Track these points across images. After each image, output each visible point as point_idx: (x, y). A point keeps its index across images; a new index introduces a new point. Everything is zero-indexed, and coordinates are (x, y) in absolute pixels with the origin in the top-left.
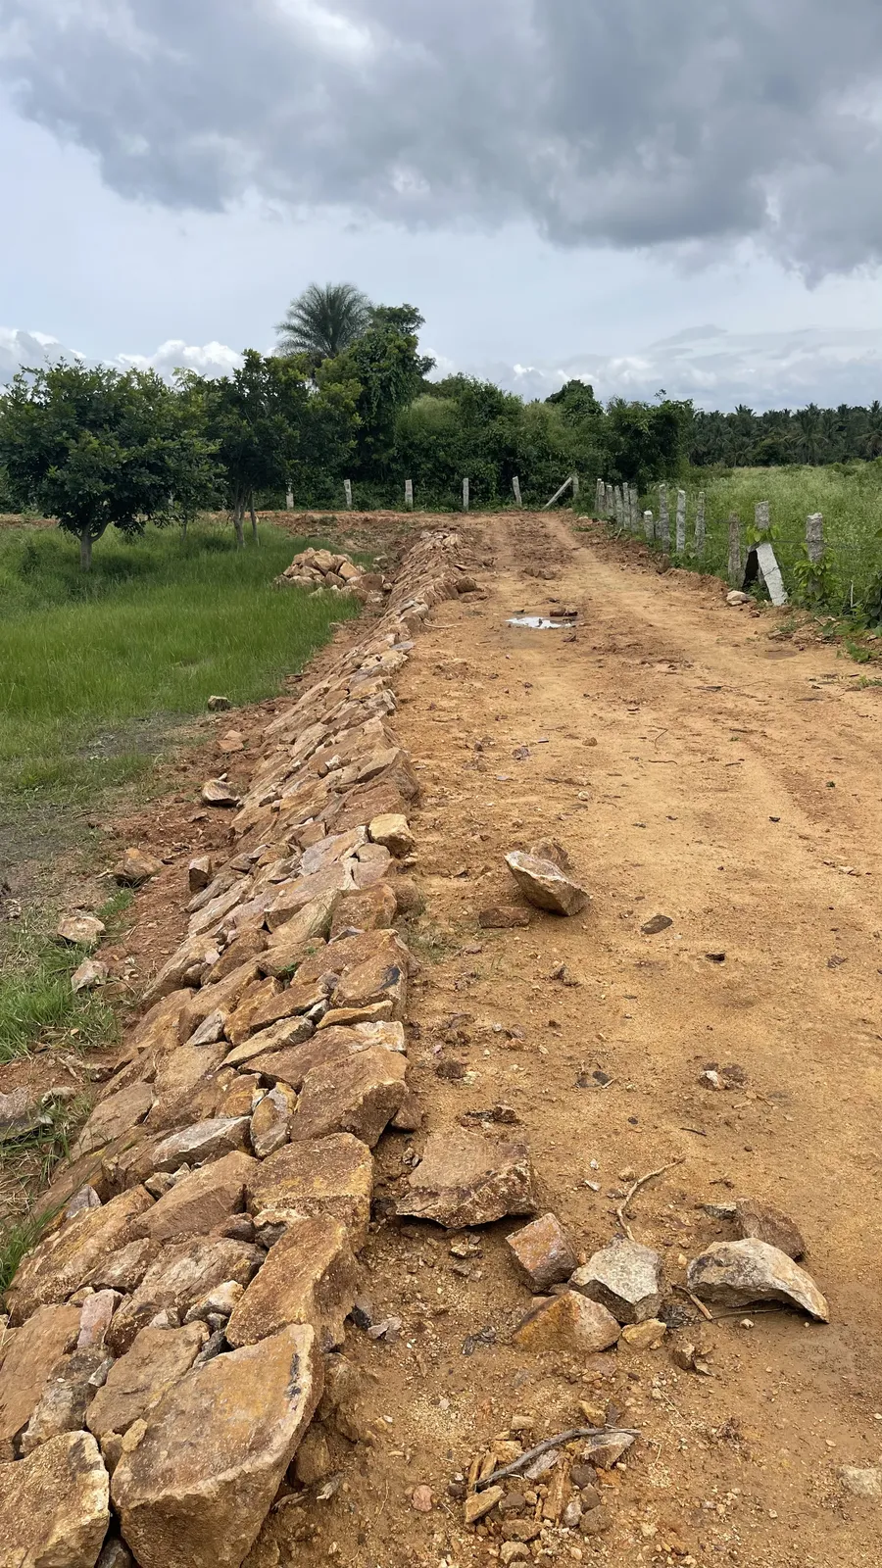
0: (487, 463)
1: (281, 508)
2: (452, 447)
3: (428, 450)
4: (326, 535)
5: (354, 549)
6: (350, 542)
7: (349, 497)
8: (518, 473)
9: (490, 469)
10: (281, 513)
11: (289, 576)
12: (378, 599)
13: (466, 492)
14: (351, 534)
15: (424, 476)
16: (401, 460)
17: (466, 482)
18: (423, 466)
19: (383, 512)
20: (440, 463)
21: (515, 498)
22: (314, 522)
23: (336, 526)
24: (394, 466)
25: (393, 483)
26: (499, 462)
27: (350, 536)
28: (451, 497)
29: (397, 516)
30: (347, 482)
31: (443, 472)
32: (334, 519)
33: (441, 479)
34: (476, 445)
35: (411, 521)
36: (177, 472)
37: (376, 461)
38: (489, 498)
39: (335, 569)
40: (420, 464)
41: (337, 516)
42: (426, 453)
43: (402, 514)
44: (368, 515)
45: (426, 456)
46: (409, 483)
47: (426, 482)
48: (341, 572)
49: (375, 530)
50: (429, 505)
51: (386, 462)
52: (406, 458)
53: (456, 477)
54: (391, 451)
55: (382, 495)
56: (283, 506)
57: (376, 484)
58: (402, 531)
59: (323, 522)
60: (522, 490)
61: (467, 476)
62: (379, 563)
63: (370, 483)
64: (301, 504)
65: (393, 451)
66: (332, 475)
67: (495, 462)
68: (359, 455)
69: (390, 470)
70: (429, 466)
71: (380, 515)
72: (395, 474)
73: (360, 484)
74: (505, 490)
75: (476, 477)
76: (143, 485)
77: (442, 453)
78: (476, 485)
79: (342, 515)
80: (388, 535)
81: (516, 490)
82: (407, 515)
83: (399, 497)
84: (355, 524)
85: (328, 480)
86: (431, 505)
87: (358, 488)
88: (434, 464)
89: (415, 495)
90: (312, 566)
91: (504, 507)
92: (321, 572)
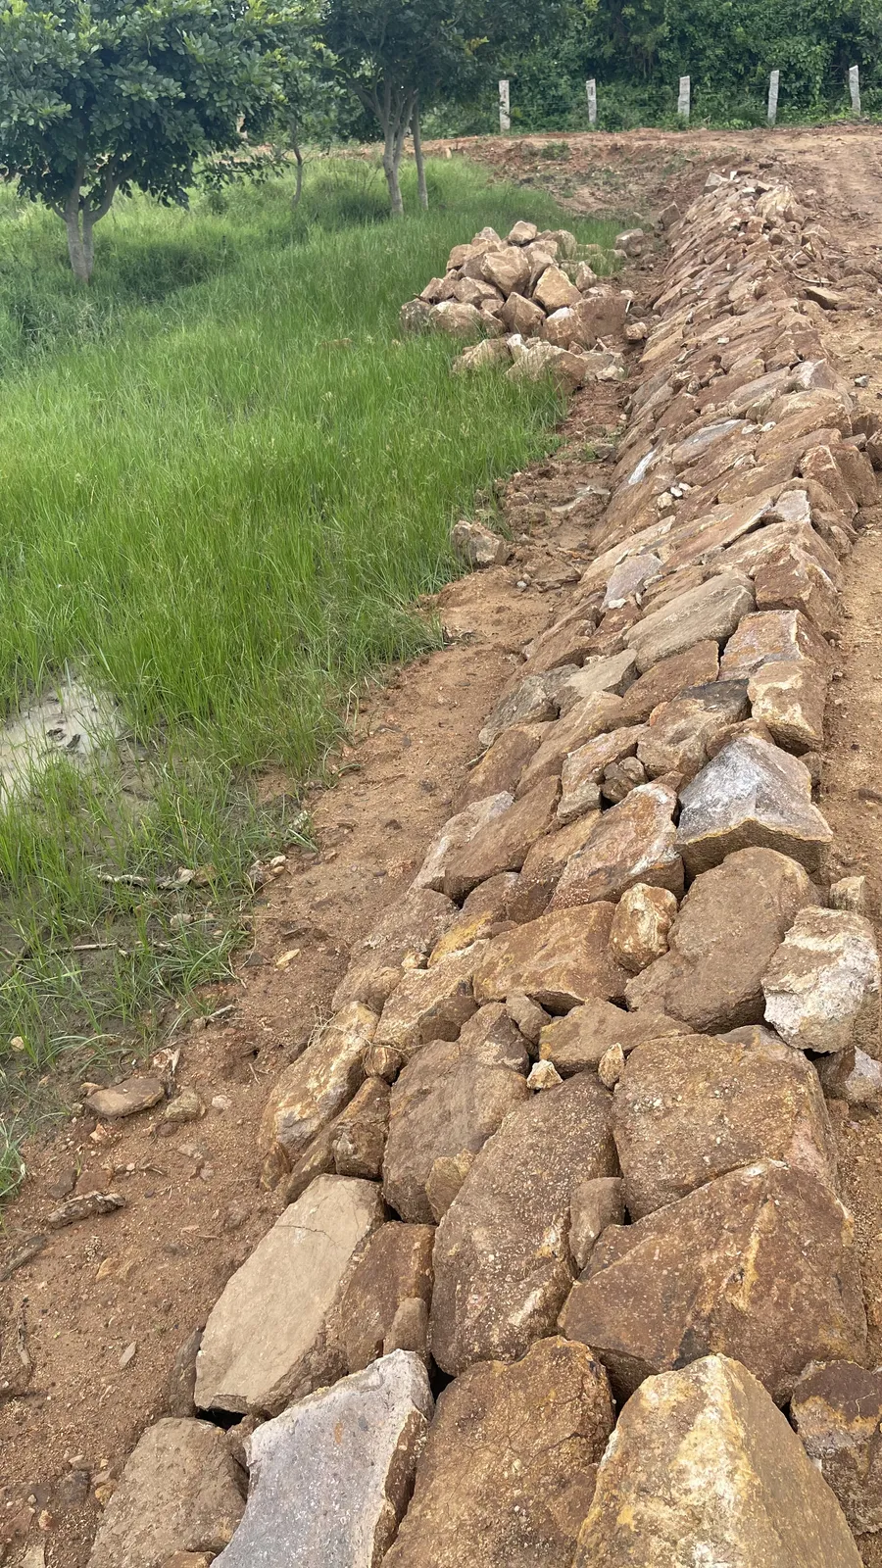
0: (811, 44)
1: (491, 131)
2: (757, 18)
3: (718, 25)
4: (547, 179)
5: (588, 205)
6: (585, 191)
7: (592, 110)
8: (858, 59)
9: (811, 52)
10: (491, 138)
11: (434, 301)
12: (610, 371)
13: (774, 93)
14: (588, 176)
15: (709, 69)
16: (676, 44)
17: (775, 77)
18: (709, 52)
19: (644, 132)
20: (736, 46)
21: (851, 103)
22: (534, 154)
23: (565, 159)
24: (663, 54)
25: (662, 81)
26: (828, 42)
27: (585, 179)
28: (749, 102)
29: (663, 139)
30: (591, 84)
31: (738, 61)
32: (564, 148)
33: (736, 74)
34: (795, 15)
35: (686, 147)
36: (218, 68)
37: (636, 47)
38: (808, 103)
39: (525, 285)
40: (704, 49)
41: (570, 142)
42: (715, 29)
43: (671, 135)
44: (619, 139)
45: (715, 35)
46: (685, 82)
47: (712, 79)
48: (539, 292)
49: (626, 167)
50: (715, 117)
51: (651, 49)
52: (684, 39)
53: (760, 69)
54: (660, 29)
55: (643, 103)
56: (493, 128)
57: (635, 86)
58: (671, 169)
59: (548, 154)
60: (863, 88)
61: (776, 67)
62: (626, 246)
63: (627, 83)
64: (522, 123)
65: (664, 30)
66: (570, 73)
67: (823, 42)
68: (611, 37)
69: (657, 60)
70: (719, 52)
71: (634, 139)
72: (664, 68)
73: (612, 88)
74: (835, 87)
75: (791, 67)
76: (143, 102)
77: (741, 29)
78: (790, 83)
79: (578, 141)
80: (648, 175)
81: (854, 89)
82: (679, 135)
83: (669, 105)
84: (597, 156)
85: (562, 81)
86: (717, 117)
87: (607, 94)
88: (726, 49)
89: (693, 101)
90: (479, 276)
91: (834, 117)
92: (499, 290)
